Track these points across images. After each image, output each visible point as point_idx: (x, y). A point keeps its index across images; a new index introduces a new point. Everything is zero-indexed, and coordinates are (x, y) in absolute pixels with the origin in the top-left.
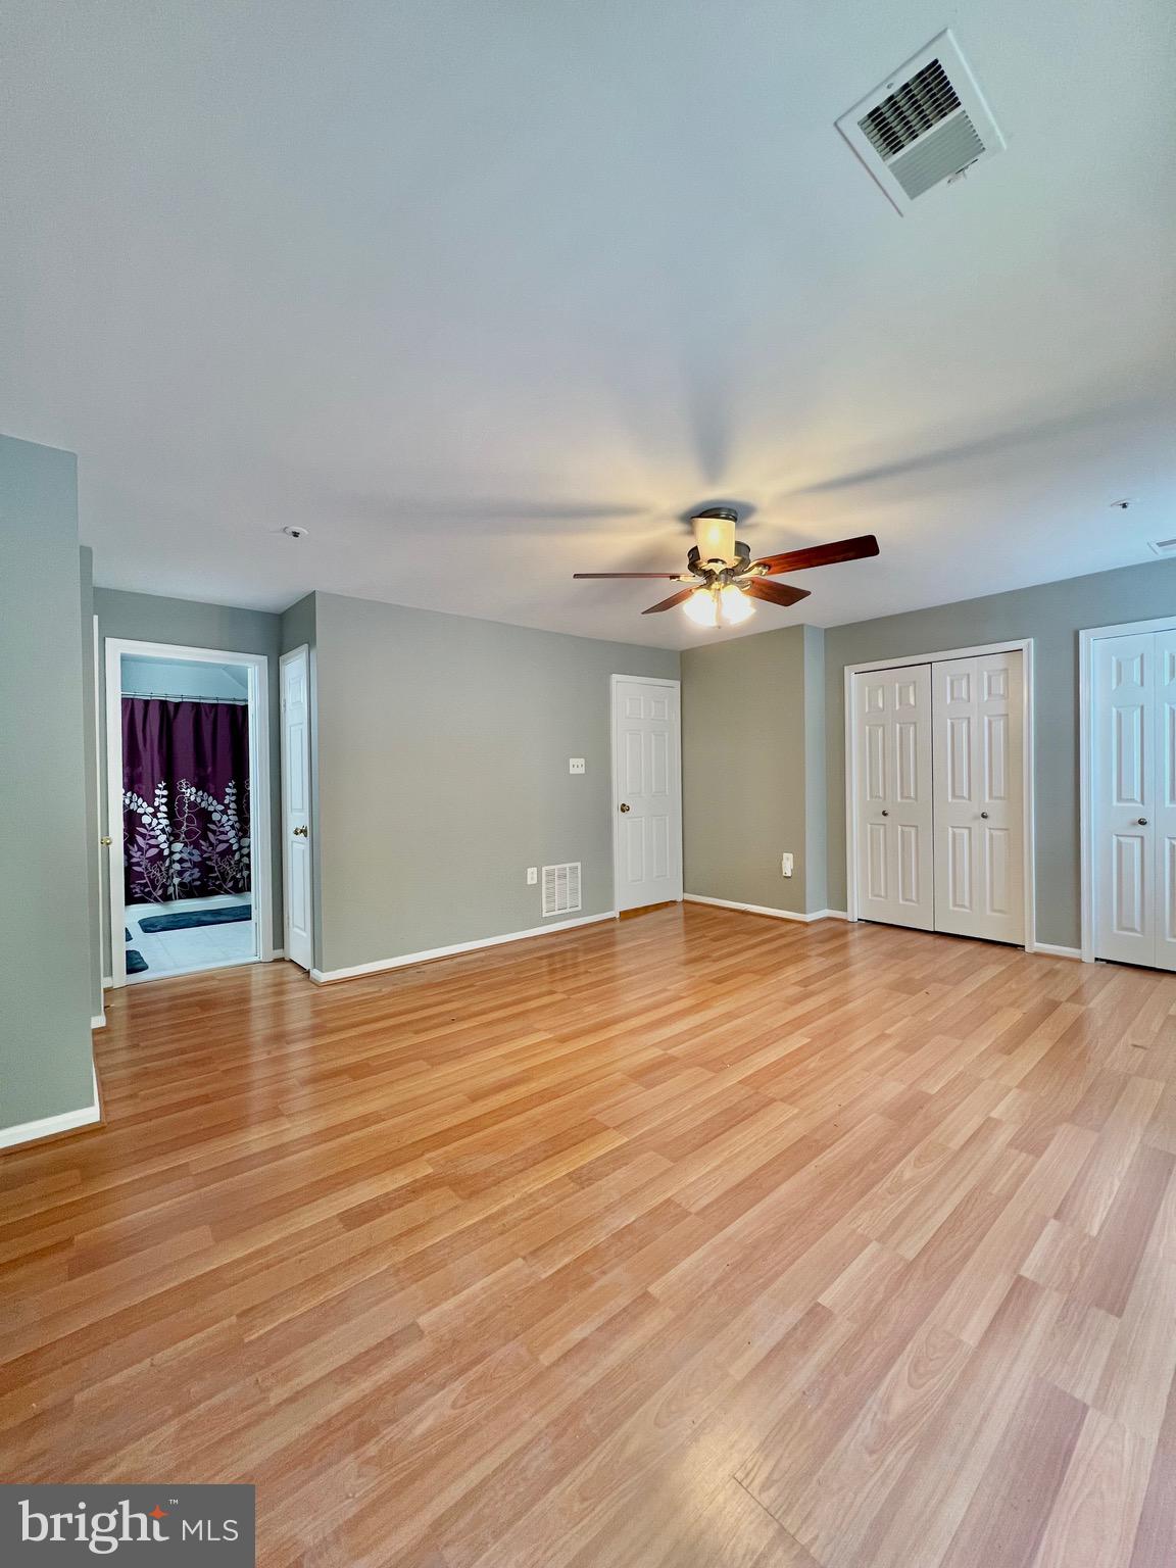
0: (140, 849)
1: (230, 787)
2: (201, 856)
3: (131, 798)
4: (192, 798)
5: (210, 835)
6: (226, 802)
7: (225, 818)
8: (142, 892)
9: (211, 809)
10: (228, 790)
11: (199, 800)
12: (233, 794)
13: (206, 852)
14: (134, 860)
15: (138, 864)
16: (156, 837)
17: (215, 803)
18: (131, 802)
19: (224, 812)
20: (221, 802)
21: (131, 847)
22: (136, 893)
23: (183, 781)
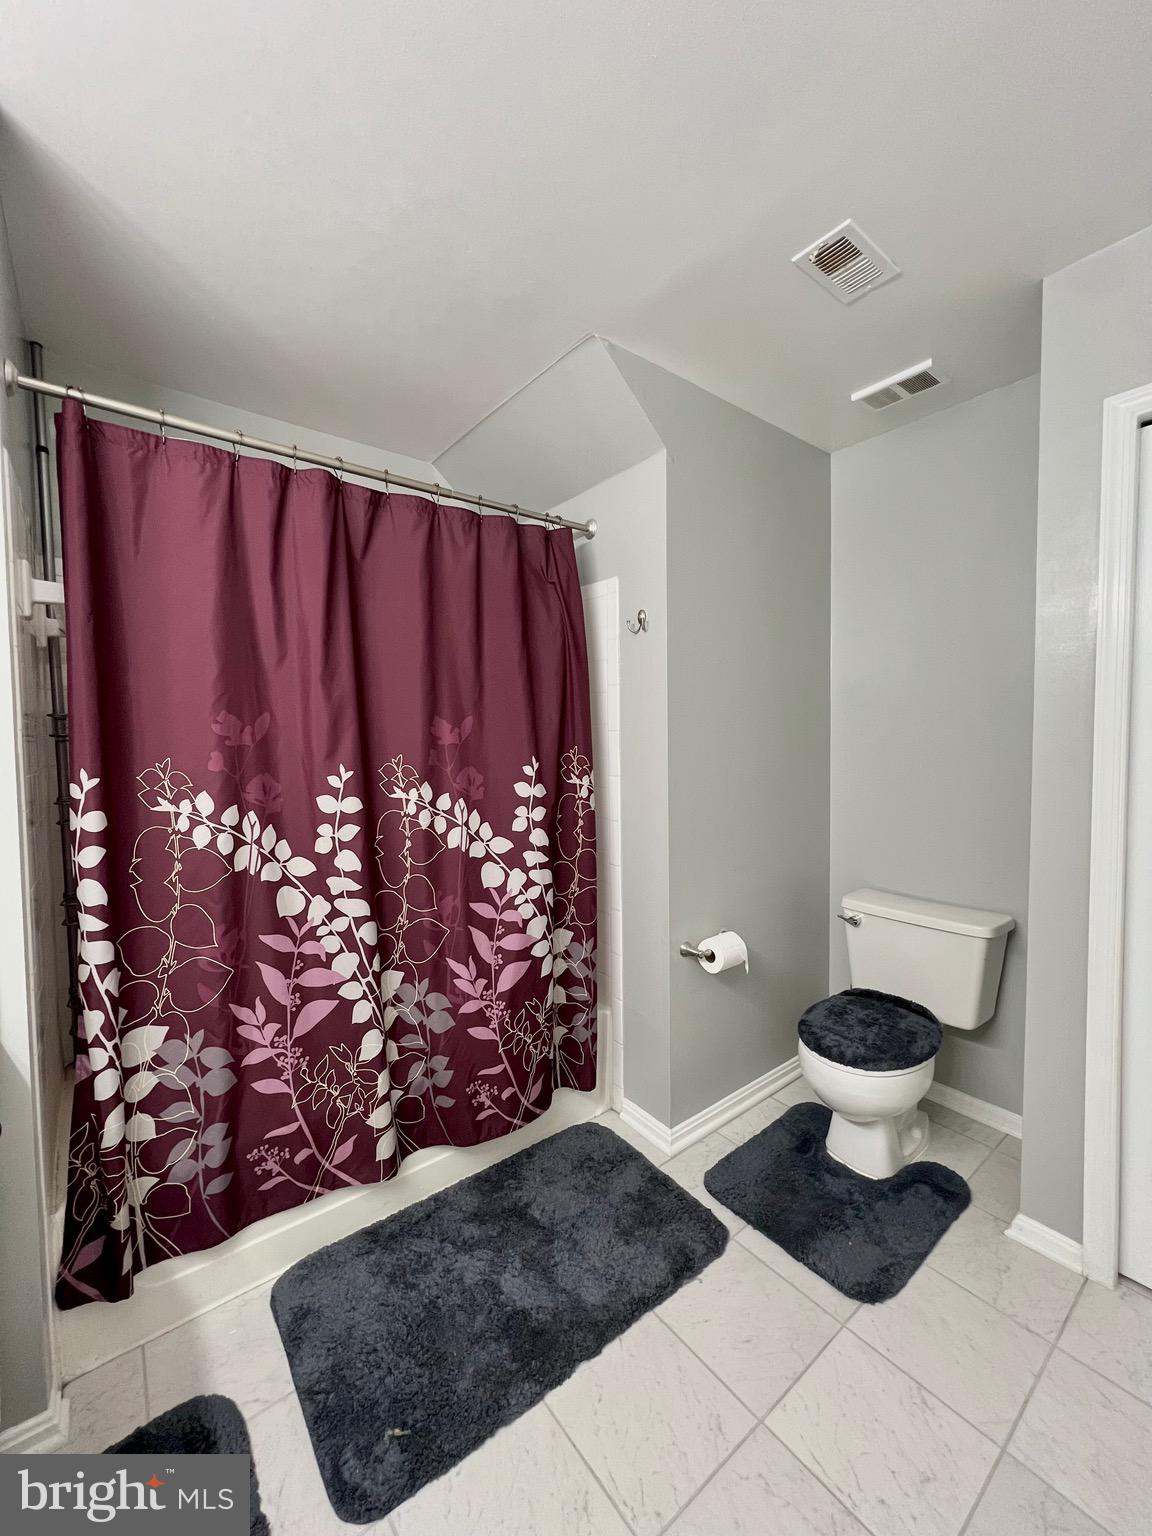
0: (275, 1012)
1: (527, 779)
2: (453, 1011)
3: (238, 828)
4: (424, 820)
5: (480, 938)
6: (519, 826)
7: (517, 878)
8: (287, 1165)
9: (477, 851)
10: (522, 789)
11: (441, 826)
12: (538, 802)
13: (467, 998)
14: (254, 1058)
15: (269, 1069)
16: (327, 962)
17: (486, 831)
18: (239, 843)
19: (513, 860)
20: (502, 829)
21: (243, 1013)
22: (268, 1175)
23: (397, 764)
